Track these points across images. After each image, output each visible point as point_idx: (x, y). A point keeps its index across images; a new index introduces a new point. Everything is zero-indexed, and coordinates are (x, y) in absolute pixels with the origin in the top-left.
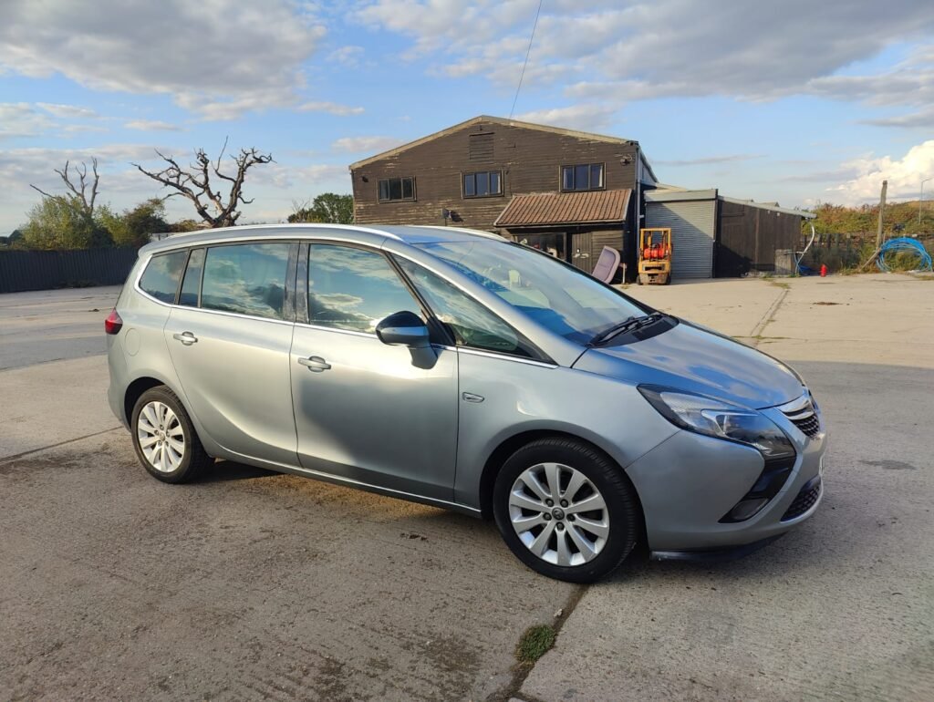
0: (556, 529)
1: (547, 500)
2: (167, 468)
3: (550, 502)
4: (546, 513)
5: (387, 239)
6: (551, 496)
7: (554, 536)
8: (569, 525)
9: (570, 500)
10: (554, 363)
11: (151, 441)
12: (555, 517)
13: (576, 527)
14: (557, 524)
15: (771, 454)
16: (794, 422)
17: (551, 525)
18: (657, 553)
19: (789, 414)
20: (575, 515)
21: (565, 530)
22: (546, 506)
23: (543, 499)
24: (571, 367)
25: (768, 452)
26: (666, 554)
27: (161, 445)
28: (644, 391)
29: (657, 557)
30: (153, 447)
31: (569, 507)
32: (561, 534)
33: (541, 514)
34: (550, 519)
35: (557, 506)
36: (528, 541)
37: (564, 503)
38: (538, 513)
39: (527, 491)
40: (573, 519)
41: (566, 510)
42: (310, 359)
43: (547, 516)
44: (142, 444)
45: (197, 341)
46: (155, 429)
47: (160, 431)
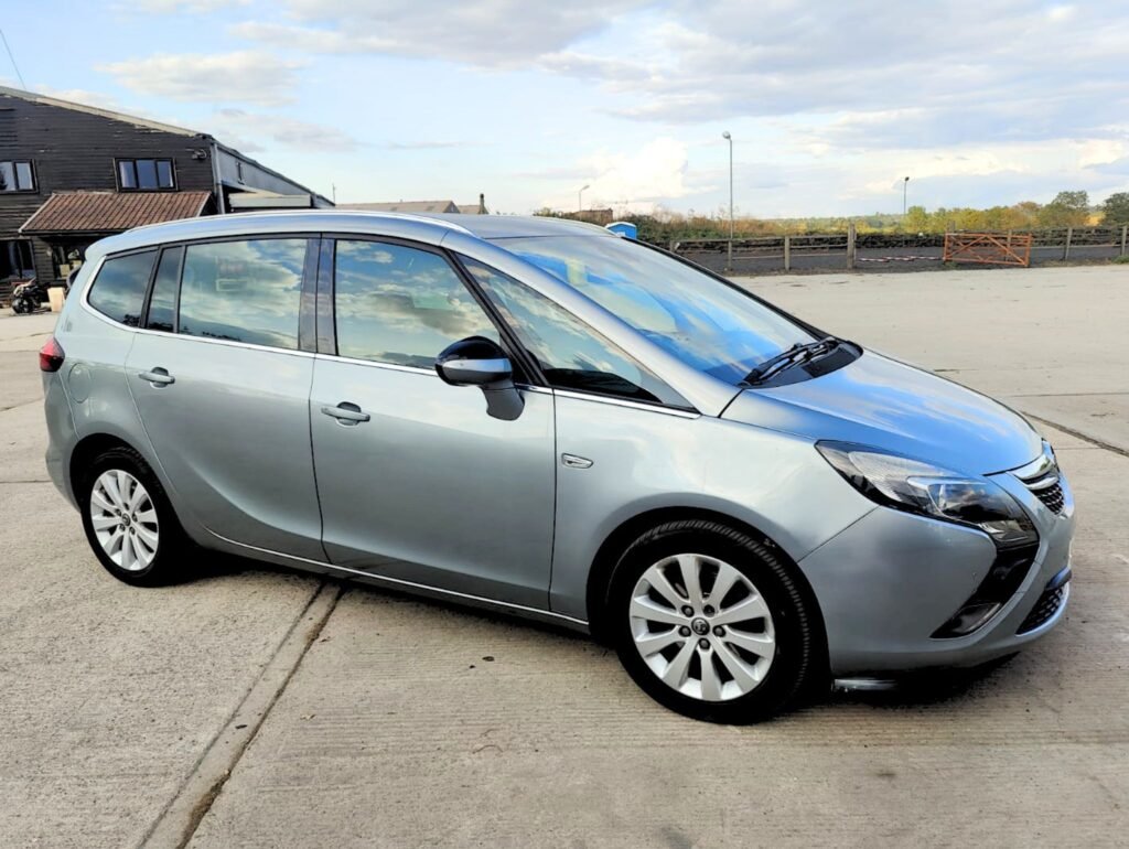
0: (699, 649)
1: (684, 608)
2: (131, 562)
3: (688, 610)
4: (684, 627)
5: (448, 231)
6: (688, 602)
7: (695, 658)
8: (717, 643)
9: (717, 606)
10: (698, 412)
11: (110, 522)
12: (695, 629)
13: (727, 644)
14: (700, 642)
15: (1004, 538)
16: (1036, 492)
17: (691, 643)
18: (842, 681)
19: (1028, 481)
20: (726, 627)
21: (711, 650)
22: (683, 616)
23: (678, 607)
24: (719, 417)
25: (1001, 536)
26: (855, 683)
27: (124, 529)
28: (824, 450)
29: (842, 688)
30: (112, 530)
31: (716, 616)
32: (705, 656)
33: (677, 628)
34: (689, 634)
35: (700, 615)
36: (659, 666)
37: (709, 610)
38: (673, 626)
39: (654, 596)
40: (723, 634)
41: (712, 621)
42: (340, 406)
43: (685, 630)
44: (96, 527)
45: (173, 382)
46: (115, 507)
47: (124, 511)
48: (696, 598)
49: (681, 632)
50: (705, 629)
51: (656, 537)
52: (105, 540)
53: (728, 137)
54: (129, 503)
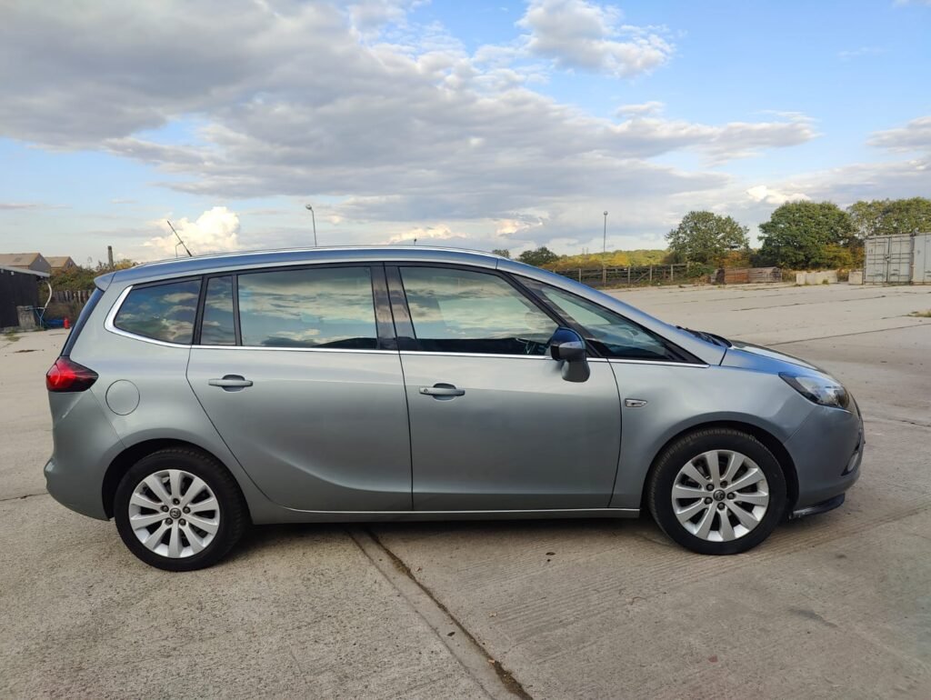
0: (718, 510)
1: (708, 486)
2: (180, 551)
3: (710, 486)
4: (707, 498)
6: (711, 481)
7: (717, 516)
8: (730, 503)
9: (730, 480)
10: (706, 364)
11: (153, 519)
12: (716, 498)
13: (737, 503)
14: (719, 505)
17: (712, 507)
18: (797, 512)
20: (735, 493)
21: (726, 508)
22: (707, 491)
23: (704, 486)
24: (720, 365)
26: (803, 511)
27: (171, 523)
29: (798, 515)
30: (155, 526)
31: (728, 487)
32: (723, 514)
33: (702, 499)
34: (711, 502)
35: (718, 488)
36: (692, 528)
37: (724, 484)
38: (699, 499)
39: (687, 481)
40: (734, 496)
41: (727, 489)
42: (435, 386)
43: (708, 500)
44: (134, 527)
45: (251, 385)
46: (162, 504)
47: (172, 507)
48: (715, 478)
49: (706, 502)
50: (723, 496)
51: (691, 444)
52: (144, 538)
53: (310, 208)
54: (181, 499)
